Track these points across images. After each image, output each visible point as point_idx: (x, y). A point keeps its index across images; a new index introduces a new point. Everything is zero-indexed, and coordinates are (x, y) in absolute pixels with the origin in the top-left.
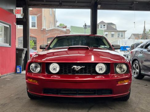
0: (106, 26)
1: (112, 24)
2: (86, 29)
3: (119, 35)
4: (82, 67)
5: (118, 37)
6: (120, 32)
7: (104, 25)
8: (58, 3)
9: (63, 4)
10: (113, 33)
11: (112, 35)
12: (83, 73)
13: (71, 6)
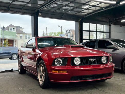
0: (15, 29)
1: (20, 27)
2: (4, 31)
3: (26, 37)
4: (95, 59)
5: (26, 38)
6: (28, 35)
7: (13, 28)
8: (7, 8)
9: (11, 9)
10: (21, 35)
11: (21, 37)
12: (94, 64)
13: (17, 11)
